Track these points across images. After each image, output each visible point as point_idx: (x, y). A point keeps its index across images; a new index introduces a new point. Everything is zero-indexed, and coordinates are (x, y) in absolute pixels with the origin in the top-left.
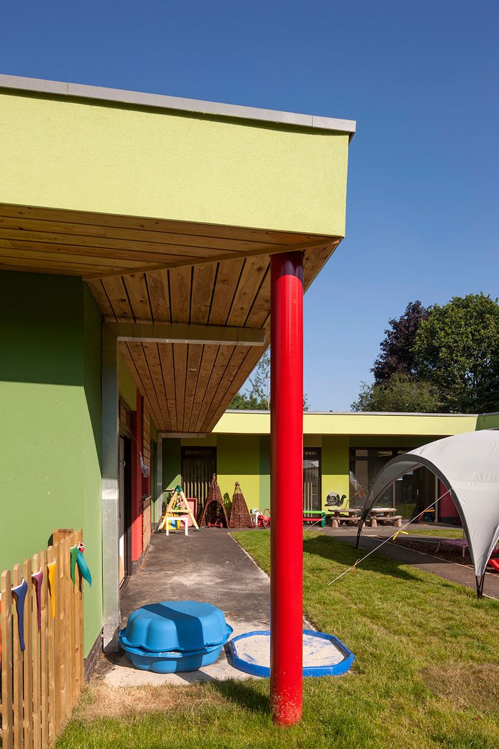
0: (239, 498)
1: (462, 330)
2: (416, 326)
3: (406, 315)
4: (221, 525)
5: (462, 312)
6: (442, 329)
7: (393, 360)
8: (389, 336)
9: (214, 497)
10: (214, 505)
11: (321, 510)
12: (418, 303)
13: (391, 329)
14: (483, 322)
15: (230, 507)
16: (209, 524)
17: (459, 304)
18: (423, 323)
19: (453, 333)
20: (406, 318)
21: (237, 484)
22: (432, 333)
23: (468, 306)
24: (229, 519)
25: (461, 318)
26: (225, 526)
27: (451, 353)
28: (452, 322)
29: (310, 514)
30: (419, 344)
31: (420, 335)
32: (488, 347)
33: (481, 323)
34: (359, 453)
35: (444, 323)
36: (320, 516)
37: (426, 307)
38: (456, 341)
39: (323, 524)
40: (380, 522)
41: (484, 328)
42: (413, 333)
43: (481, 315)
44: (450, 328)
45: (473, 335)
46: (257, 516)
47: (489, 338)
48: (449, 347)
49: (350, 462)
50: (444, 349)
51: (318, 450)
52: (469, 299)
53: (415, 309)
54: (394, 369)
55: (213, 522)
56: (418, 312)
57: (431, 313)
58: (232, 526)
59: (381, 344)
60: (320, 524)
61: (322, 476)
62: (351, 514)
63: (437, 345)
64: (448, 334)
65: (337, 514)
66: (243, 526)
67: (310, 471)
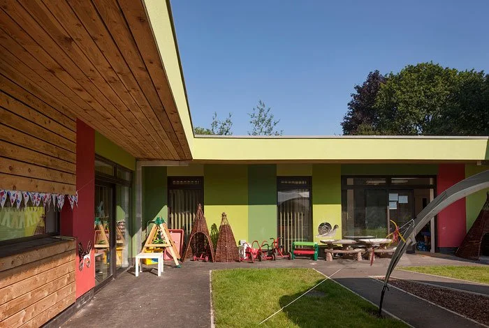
0: (225, 230)
1: (416, 88)
2: (377, 89)
3: (368, 81)
4: (207, 258)
5: (414, 76)
6: (399, 89)
7: (359, 115)
8: (355, 98)
9: (198, 229)
10: (201, 237)
11: (312, 241)
12: (377, 72)
13: (356, 93)
14: (433, 82)
15: (216, 239)
16: (195, 257)
17: (411, 70)
18: (382, 85)
19: (408, 91)
20: (368, 83)
21: (223, 215)
22: (390, 93)
23: (419, 71)
24: (215, 251)
25: (414, 80)
26: (210, 260)
27: (407, 107)
28: (407, 84)
29: (301, 246)
30: (379, 102)
31: (380, 95)
32: (438, 101)
33: (430, 82)
34: (350, 182)
35: (400, 85)
36: (312, 248)
37: (383, 75)
38: (411, 98)
39: (316, 257)
40: (378, 255)
41: (434, 86)
42: (374, 95)
43: (430, 77)
44: (405, 88)
45: (425, 92)
46: (245, 248)
47: (438, 94)
48: (405, 102)
49: (342, 191)
50: (401, 104)
51: (309, 179)
52: (420, 66)
53: (374, 77)
54: (360, 122)
55: (198, 256)
56: (377, 79)
57: (387, 79)
58: (218, 260)
59: (349, 104)
60: (312, 257)
61: (313, 205)
62: (345, 246)
63: (395, 101)
64: (404, 93)
65: (330, 245)
66: (230, 260)
67: (300, 201)
